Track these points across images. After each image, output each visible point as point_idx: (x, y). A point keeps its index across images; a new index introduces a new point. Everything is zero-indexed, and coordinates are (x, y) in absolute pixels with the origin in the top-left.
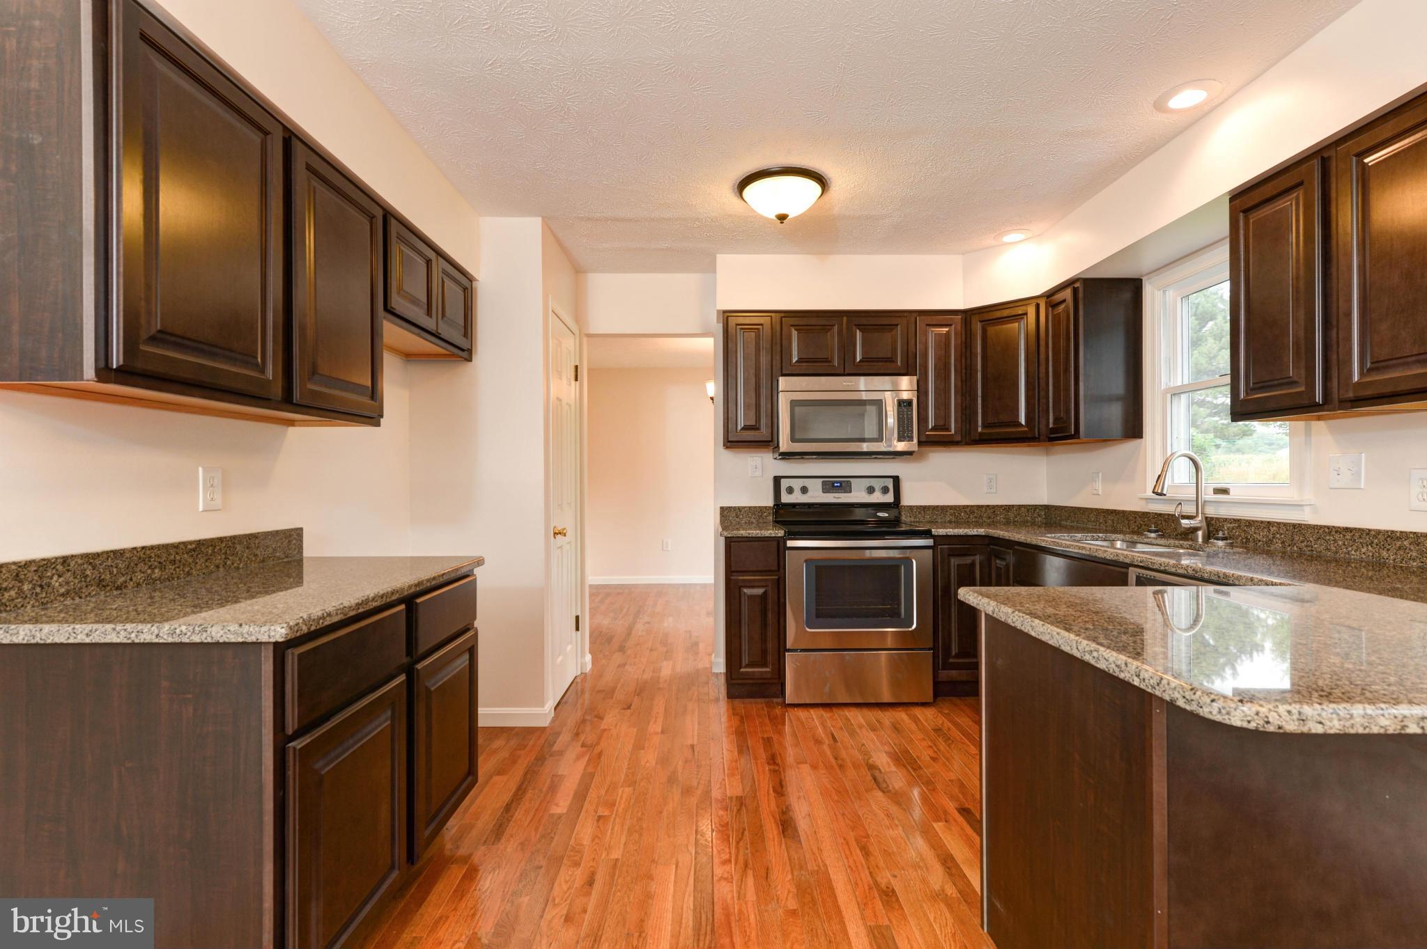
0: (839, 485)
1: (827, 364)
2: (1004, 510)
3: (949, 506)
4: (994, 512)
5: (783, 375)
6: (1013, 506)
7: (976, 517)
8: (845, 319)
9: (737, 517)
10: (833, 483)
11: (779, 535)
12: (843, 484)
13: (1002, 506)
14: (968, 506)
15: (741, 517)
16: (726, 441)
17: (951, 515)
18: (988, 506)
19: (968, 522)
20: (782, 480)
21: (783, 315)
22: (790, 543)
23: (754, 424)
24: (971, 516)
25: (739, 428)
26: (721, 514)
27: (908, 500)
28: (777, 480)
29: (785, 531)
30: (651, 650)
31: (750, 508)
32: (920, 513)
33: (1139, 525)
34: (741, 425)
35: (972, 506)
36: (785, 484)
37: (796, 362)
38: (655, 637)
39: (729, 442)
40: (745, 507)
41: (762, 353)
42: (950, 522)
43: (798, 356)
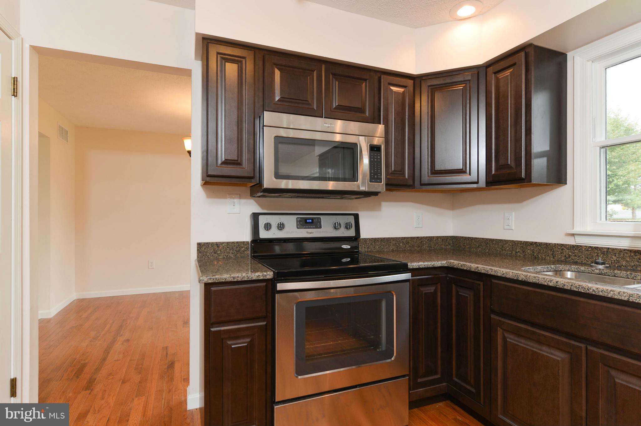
0: (310, 221)
1: (307, 106)
2: (428, 240)
3: (392, 238)
4: (422, 242)
5: (266, 111)
6: (433, 237)
7: (410, 246)
8: (323, 66)
9: (215, 253)
10: (306, 220)
11: (268, 277)
12: (315, 220)
13: (427, 237)
14: (405, 238)
15: (219, 252)
16: (205, 175)
17: (393, 245)
18: (418, 237)
19: (405, 250)
20: (260, 217)
21: (266, 52)
22: (281, 286)
23: (236, 159)
24: (407, 246)
25: (220, 162)
26: (198, 250)
27: (365, 234)
28: (255, 217)
29: (274, 272)
30: (124, 382)
31: (228, 243)
32: (371, 244)
33: (567, 256)
34: (222, 157)
35: (407, 238)
36: (262, 220)
37: (278, 100)
38: (131, 360)
39: (209, 176)
40: (223, 243)
41: (244, 88)
42: (393, 251)
43: (281, 95)
